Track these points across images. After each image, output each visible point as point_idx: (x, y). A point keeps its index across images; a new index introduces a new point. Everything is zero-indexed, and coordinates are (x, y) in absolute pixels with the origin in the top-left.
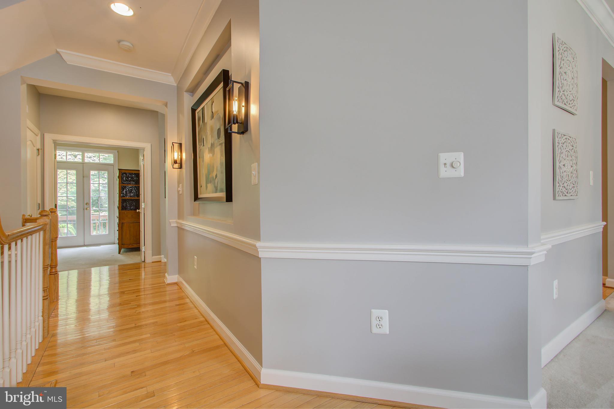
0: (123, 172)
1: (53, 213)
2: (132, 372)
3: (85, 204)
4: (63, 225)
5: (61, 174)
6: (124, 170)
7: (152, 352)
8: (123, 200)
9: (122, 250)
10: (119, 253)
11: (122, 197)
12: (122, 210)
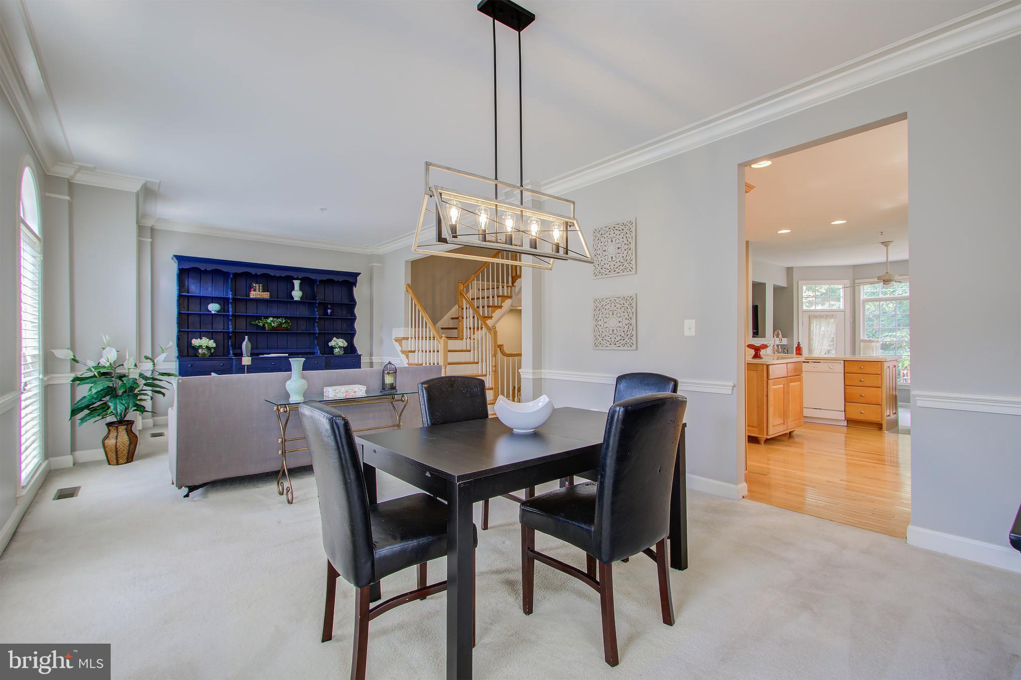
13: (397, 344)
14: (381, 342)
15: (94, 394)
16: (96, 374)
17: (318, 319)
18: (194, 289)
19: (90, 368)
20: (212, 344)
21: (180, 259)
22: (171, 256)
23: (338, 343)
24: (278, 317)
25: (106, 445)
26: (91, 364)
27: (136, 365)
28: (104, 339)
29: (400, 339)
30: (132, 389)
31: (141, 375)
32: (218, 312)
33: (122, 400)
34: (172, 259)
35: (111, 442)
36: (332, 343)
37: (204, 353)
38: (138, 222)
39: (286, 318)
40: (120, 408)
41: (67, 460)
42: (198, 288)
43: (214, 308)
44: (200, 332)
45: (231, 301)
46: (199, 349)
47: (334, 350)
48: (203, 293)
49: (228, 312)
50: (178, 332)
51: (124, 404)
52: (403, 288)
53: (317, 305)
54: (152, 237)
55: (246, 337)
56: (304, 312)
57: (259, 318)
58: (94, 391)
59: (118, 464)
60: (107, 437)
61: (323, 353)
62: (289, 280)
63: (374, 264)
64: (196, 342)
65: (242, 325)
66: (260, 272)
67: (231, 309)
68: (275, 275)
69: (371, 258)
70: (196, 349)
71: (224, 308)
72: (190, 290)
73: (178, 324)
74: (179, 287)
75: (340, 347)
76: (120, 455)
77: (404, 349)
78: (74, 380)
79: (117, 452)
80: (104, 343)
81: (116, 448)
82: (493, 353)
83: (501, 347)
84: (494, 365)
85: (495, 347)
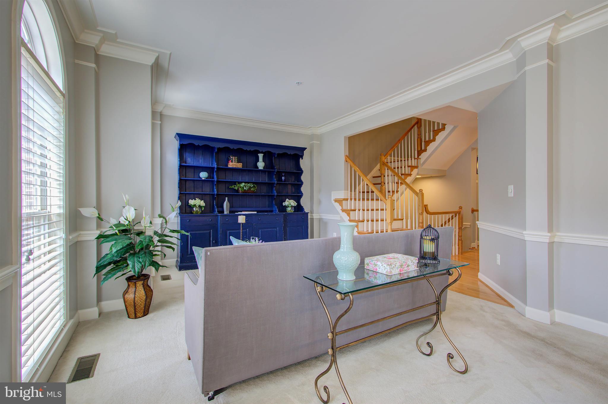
13: (337, 205)
14: (320, 202)
15: (115, 252)
16: (117, 232)
17: (276, 184)
18: (190, 161)
19: (112, 226)
20: (202, 203)
21: (181, 136)
22: (175, 134)
23: (290, 203)
24: (248, 183)
25: (126, 299)
26: (114, 221)
27: (151, 223)
28: (124, 198)
29: (342, 200)
30: (148, 246)
31: (156, 233)
32: (206, 178)
33: (139, 258)
34: (175, 137)
35: (130, 296)
36: (286, 203)
37: (197, 211)
38: (152, 108)
39: (253, 183)
40: (138, 267)
41: (92, 312)
42: (193, 160)
43: (204, 175)
44: (194, 194)
45: (215, 170)
46: (193, 208)
47: (287, 208)
48: (195, 164)
49: (213, 178)
50: (179, 195)
51: (141, 263)
52: (343, 159)
53: (275, 173)
54: (161, 120)
55: (227, 198)
56: (265, 179)
57: (234, 183)
58: (114, 250)
59: (136, 317)
60: (126, 292)
61: (279, 211)
62: (255, 154)
63: (314, 142)
64: (192, 202)
65: (223, 189)
66: (236, 147)
67: (215, 176)
68: (247, 150)
69: (312, 137)
70: (191, 207)
71: (210, 176)
72: (187, 162)
73: (179, 188)
74: (180, 159)
75: (292, 206)
76: (138, 309)
77: (344, 208)
78: (98, 238)
79: (135, 306)
80: (125, 202)
81: (135, 303)
82: (420, 212)
83: (426, 207)
84: (421, 221)
85: (422, 207)
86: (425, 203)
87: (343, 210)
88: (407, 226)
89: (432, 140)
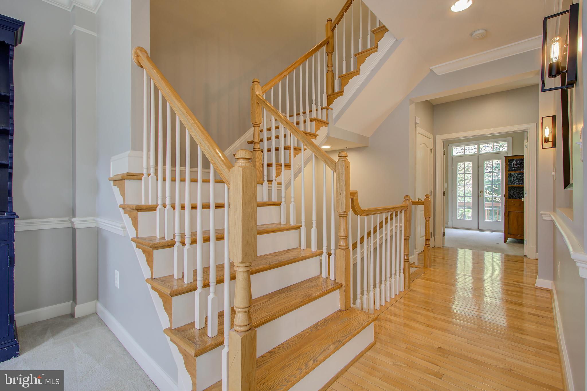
0: (511, 158)
1: (427, 199)
2: (439, 348)
3: (479, 191)
4: (468, 209)
5: (460, 166)
6: (511, 157)
7: (468, 343)
8: (509, 188)
9: (509, 239)
10: (505, 242)
11: (508, 185)
12: (508, 198)
13: (112, 191)
29: (123, 177)
82: (342, 209)
83: (353, 198)
84: (342, 233)
85: (346, 196)
86: (352, 189)
87: (127, 209)
88: (309, 245)
89: (353, 73)
